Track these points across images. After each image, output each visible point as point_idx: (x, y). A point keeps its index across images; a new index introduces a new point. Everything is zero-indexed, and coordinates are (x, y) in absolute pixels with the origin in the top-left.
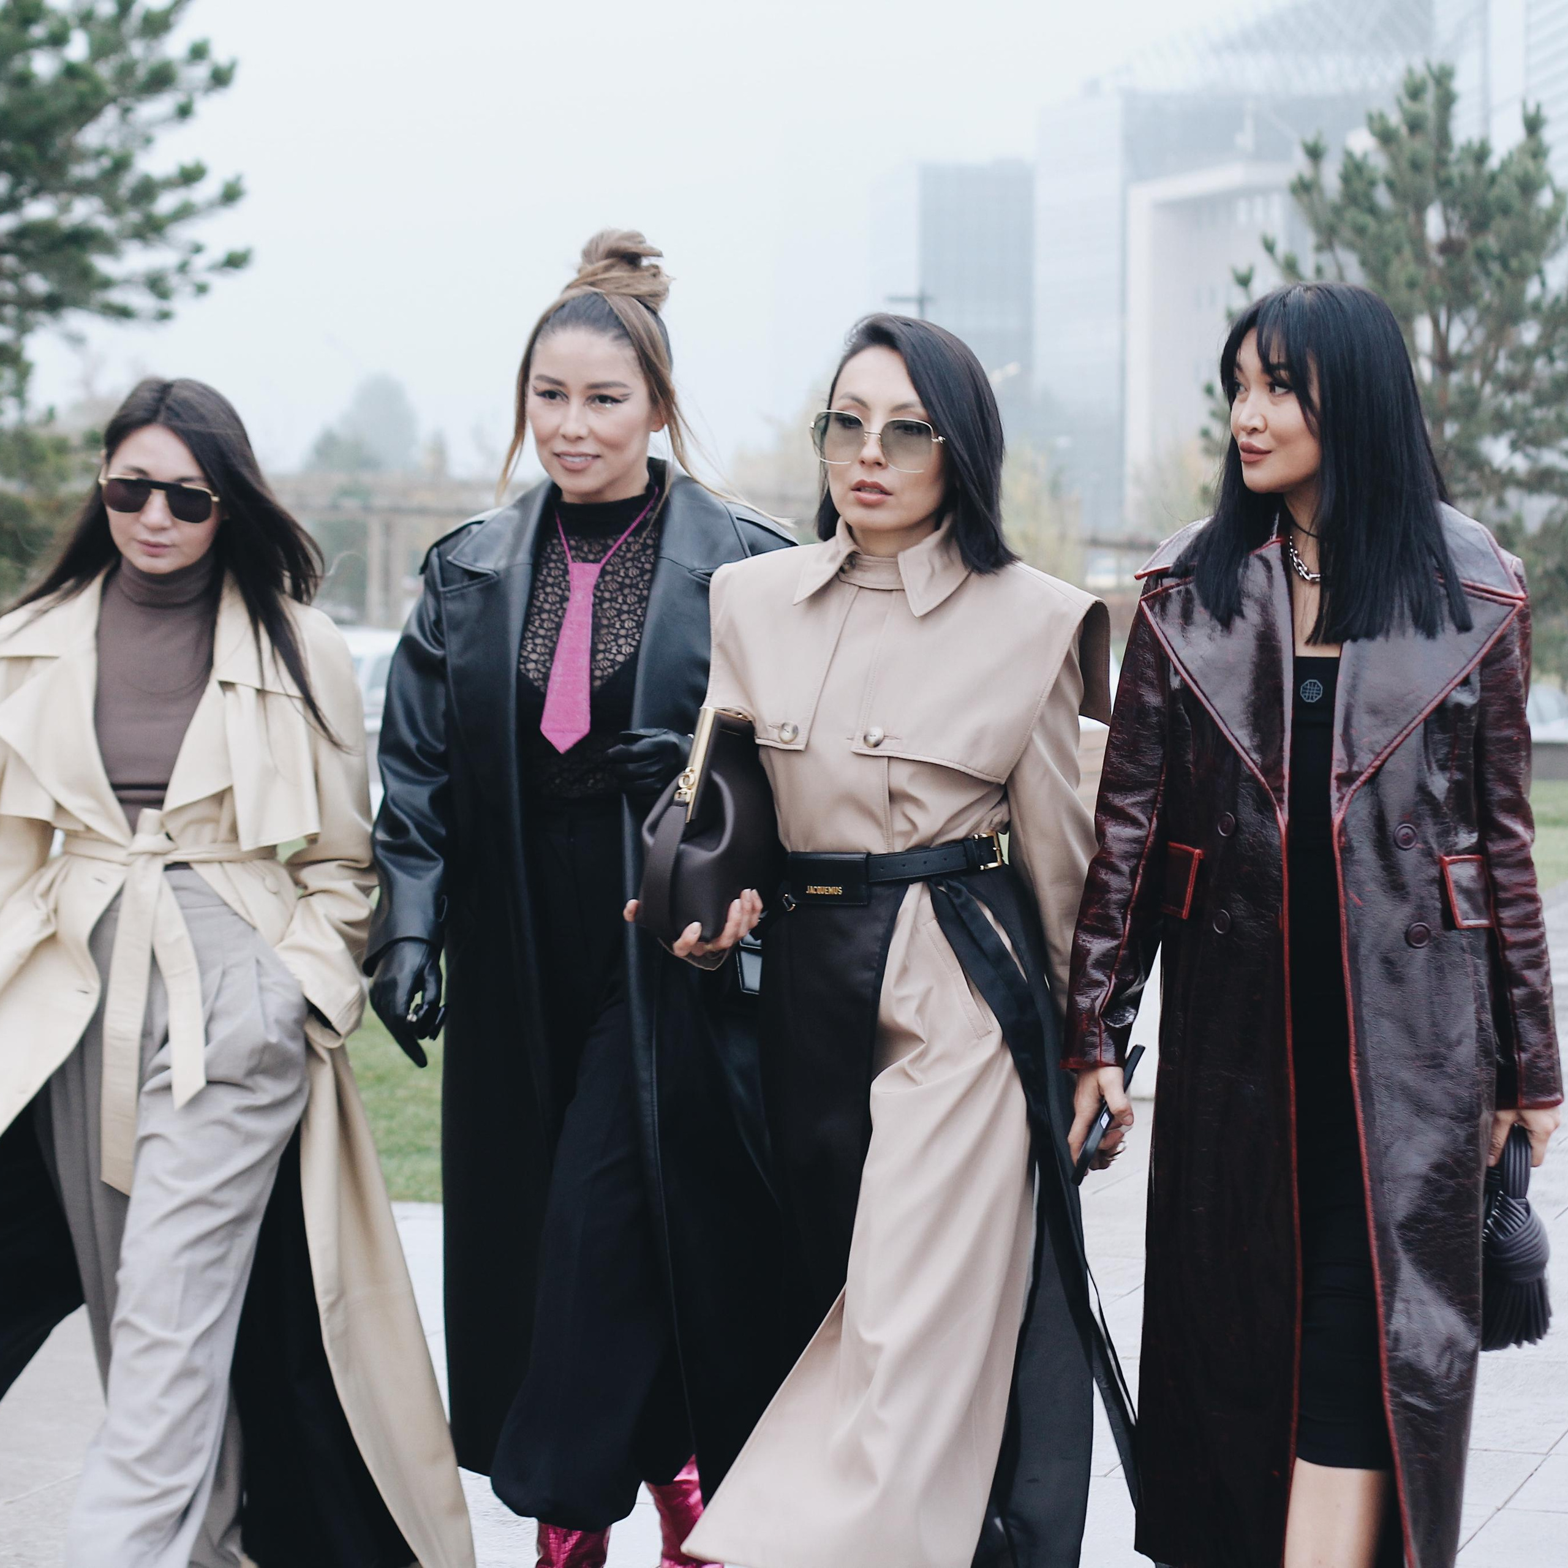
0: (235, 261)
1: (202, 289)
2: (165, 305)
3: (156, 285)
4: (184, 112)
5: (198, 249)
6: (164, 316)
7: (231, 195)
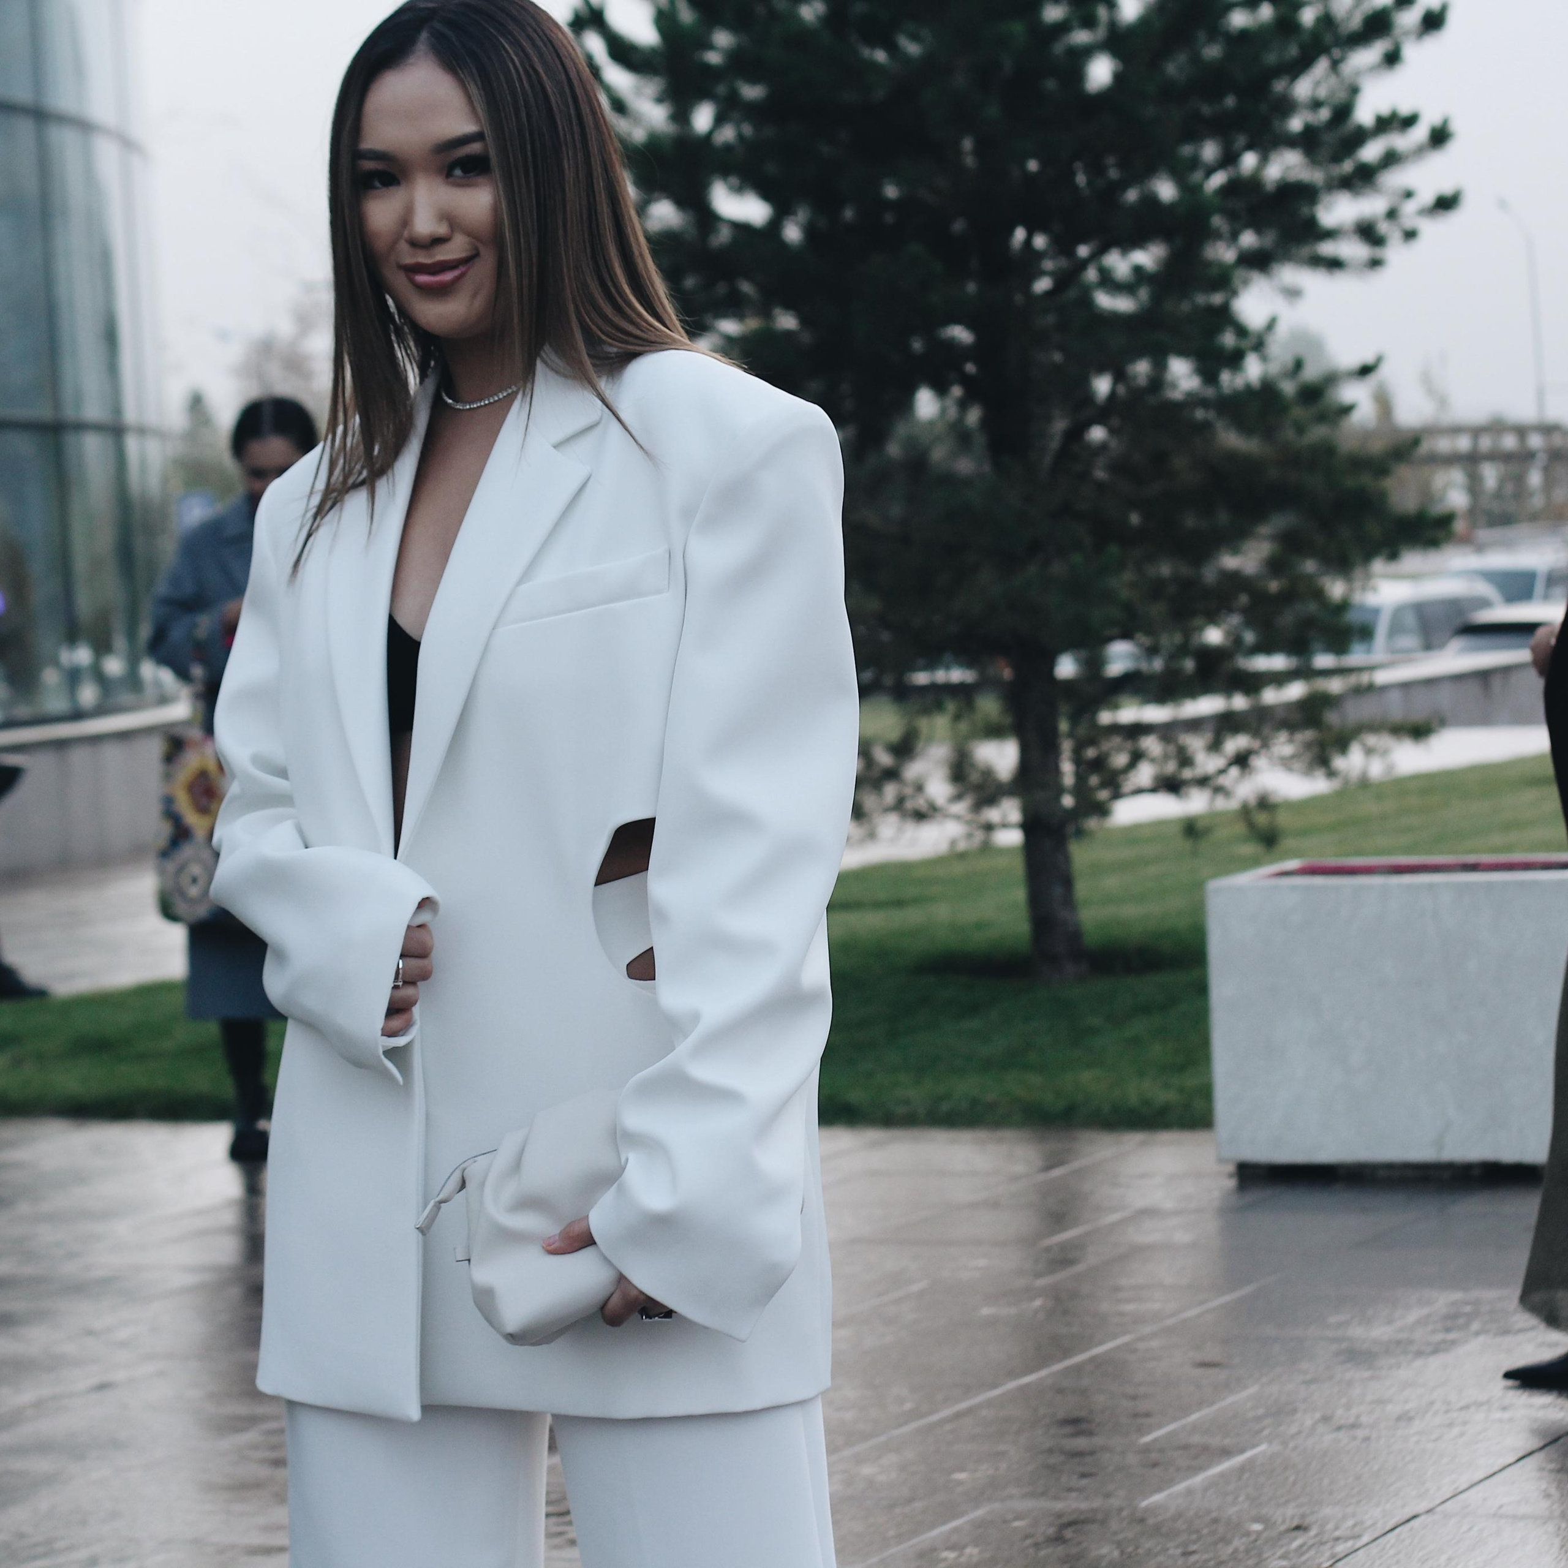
0: (1445, 204)
1: (1410, 235)
2: (1378, 252)
3: (1367, 232)
4: (1392, 59)
5: (1408, 194)
6: (1375, 263)
7: (1439, 137)
